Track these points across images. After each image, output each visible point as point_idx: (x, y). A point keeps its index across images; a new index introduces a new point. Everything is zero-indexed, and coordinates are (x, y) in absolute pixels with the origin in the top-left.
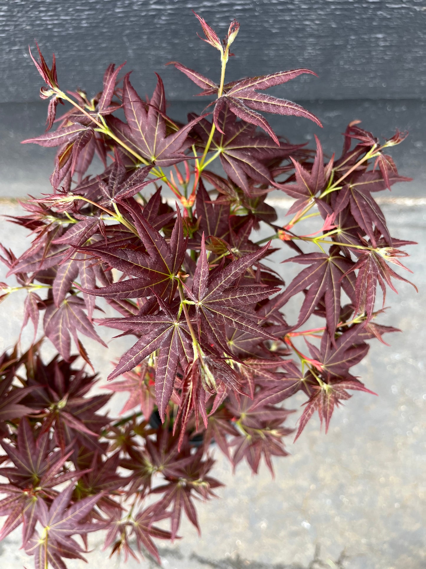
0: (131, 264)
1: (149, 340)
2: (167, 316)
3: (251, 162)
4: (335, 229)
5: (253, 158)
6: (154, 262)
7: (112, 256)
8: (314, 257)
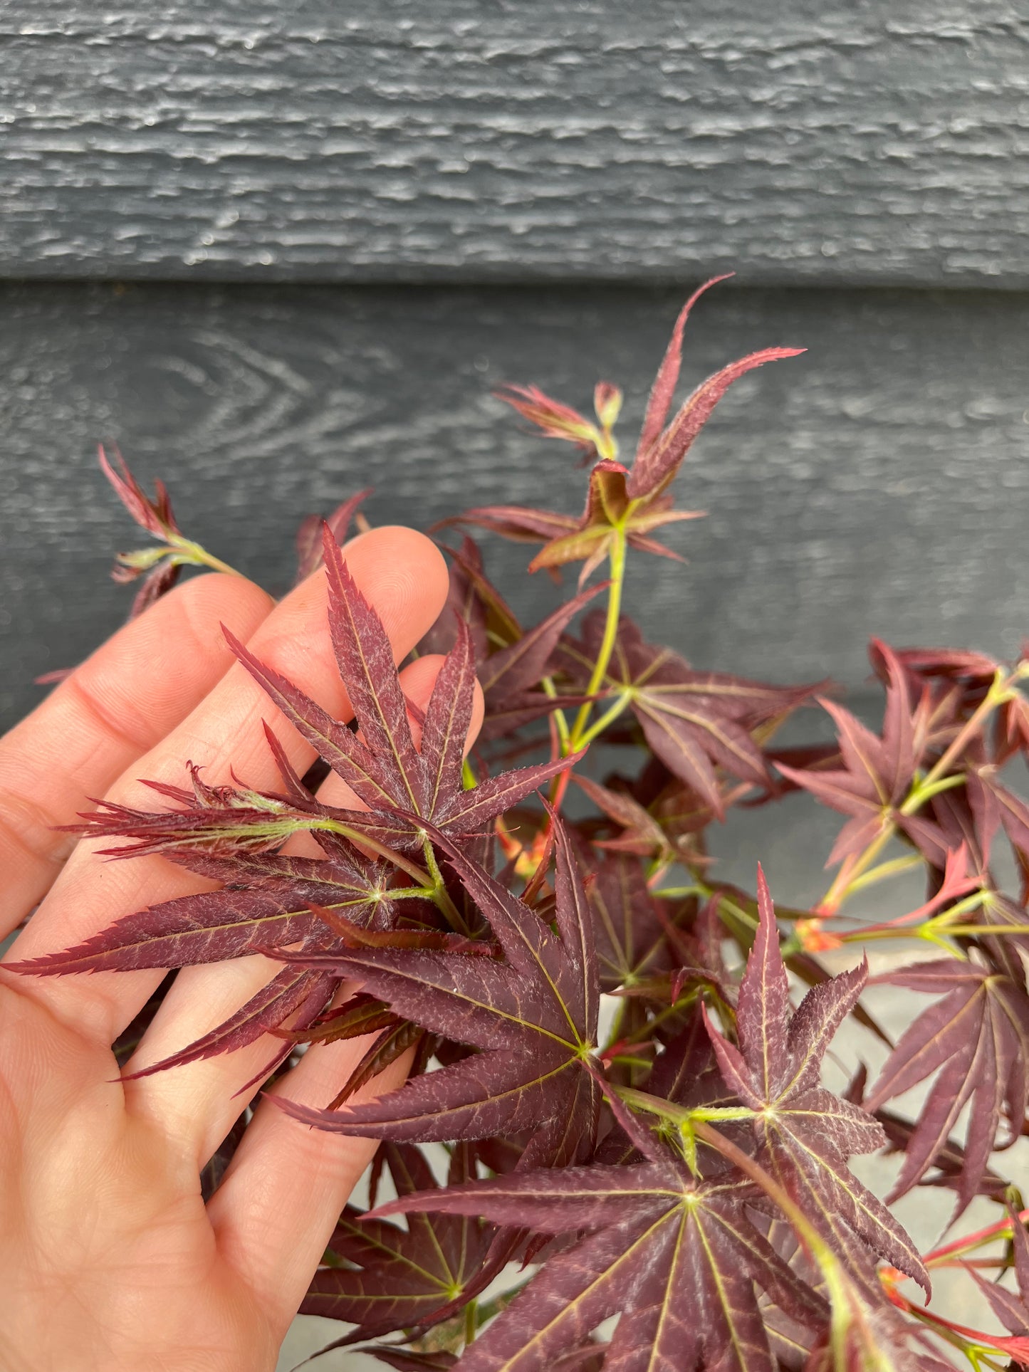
0: (464, 1004)
1: (584, 1275)
2: (655, 1166)
3: (713, 720)
4: (976, 891)
5: (713, 712)
6: (534, 994)
7: (400, 979)
8: (952, 972)
